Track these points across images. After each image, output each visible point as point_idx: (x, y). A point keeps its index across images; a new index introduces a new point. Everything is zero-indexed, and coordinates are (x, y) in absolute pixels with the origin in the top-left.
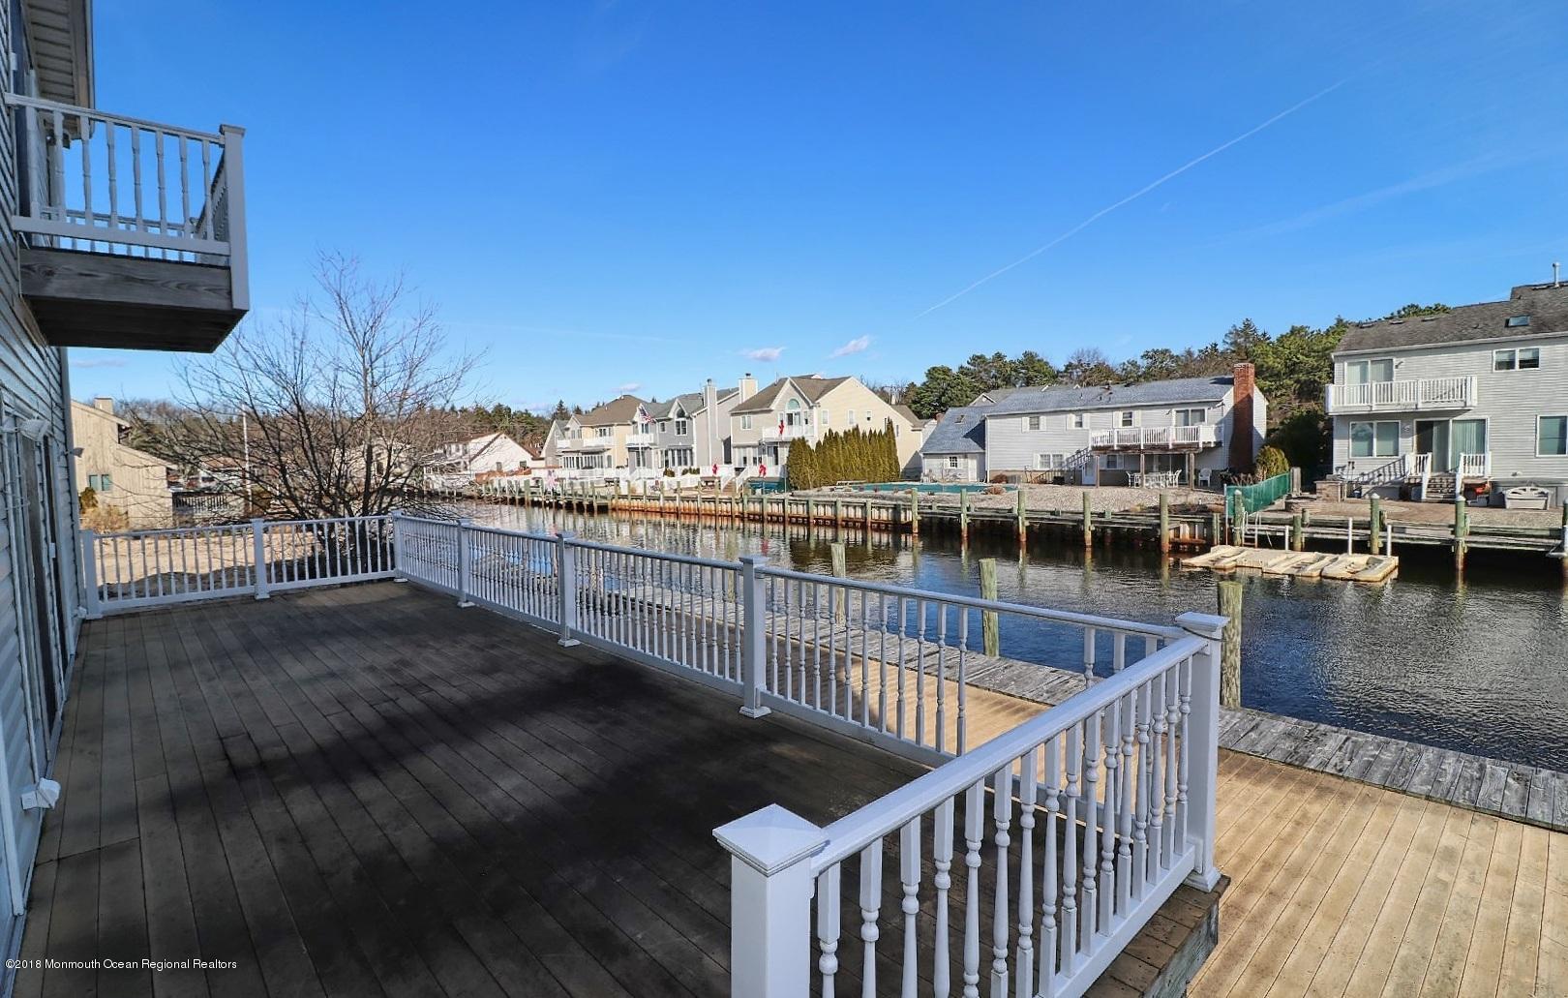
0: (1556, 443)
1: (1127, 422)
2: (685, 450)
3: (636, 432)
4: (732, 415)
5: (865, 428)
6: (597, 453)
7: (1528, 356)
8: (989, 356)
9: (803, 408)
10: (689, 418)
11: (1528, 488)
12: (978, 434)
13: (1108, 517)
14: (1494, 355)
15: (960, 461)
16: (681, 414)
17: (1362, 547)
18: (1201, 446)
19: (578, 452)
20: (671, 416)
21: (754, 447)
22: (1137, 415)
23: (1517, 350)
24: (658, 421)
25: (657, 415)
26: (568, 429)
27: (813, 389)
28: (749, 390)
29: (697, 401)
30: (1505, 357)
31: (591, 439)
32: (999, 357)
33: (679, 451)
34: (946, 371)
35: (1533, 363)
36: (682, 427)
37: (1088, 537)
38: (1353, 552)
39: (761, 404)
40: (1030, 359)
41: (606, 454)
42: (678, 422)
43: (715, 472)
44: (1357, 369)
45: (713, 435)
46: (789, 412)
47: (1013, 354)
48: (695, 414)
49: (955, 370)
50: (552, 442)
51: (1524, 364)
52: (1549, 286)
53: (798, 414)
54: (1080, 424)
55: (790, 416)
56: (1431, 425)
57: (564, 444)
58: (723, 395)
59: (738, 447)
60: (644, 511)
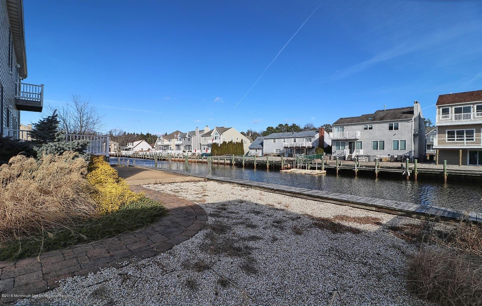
0: (376, 147)
1: (295, 141)
2: (190, 146)
3: (178, 141)
4: (202, 137)
5: (234, 141)
6: (168, 146)
7: (370, 127)
8: (284, 124)
9: (218, 135)
10: (191, 137)
11: (364, 157)
12: (262, 144)
13: (274, 162)
14: (364, 126)
15: (258, 150)
16: (189, 136)
17: (320, 169)
18: (307, 147)
19: (162, 146)
20: (186, 136)
21: (207, 145)
22: (297, 139)
23: (368, 125)
24: (183, 138)
25: (183, 136)
26: (160, 139)
27: (222, 130)
28: (207, 130)
29: (193, 133)
30: (366, 127)
31: (166, 142)
32: (286, 125)
33: (188, 146)
34: (272, 128)
35: (371, 128)
36: (189, 140)
37: (268, 166)
38: (317, 170)
39: (209, 134)
40: (294, 126)
41: (170, 146)
42: (188, 138)
43: (195, 151)
44: (337, 129)
45: (198, 142)
46: (215, 136)
47: (290, 125)
48: (193, 136)
49: (275, 128)
50: (157, 143)
51: (370, 128)
52: (383, 110)
53: (217, 137)
54: (284, 141)
55: (216, 137)
56: (352, 142)
57: (159, 143)
58: (200, 131)
59: (203, 145)
60: (175, 161)
